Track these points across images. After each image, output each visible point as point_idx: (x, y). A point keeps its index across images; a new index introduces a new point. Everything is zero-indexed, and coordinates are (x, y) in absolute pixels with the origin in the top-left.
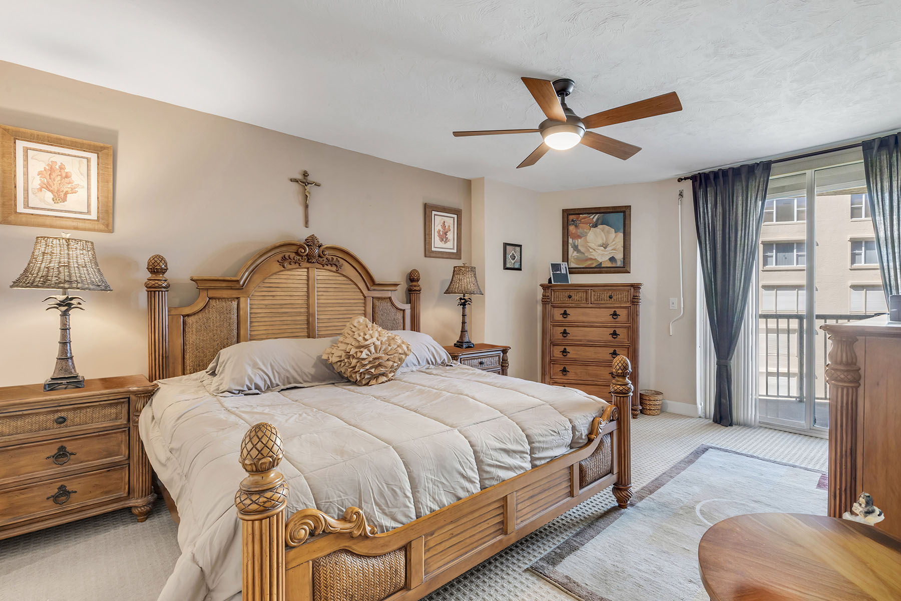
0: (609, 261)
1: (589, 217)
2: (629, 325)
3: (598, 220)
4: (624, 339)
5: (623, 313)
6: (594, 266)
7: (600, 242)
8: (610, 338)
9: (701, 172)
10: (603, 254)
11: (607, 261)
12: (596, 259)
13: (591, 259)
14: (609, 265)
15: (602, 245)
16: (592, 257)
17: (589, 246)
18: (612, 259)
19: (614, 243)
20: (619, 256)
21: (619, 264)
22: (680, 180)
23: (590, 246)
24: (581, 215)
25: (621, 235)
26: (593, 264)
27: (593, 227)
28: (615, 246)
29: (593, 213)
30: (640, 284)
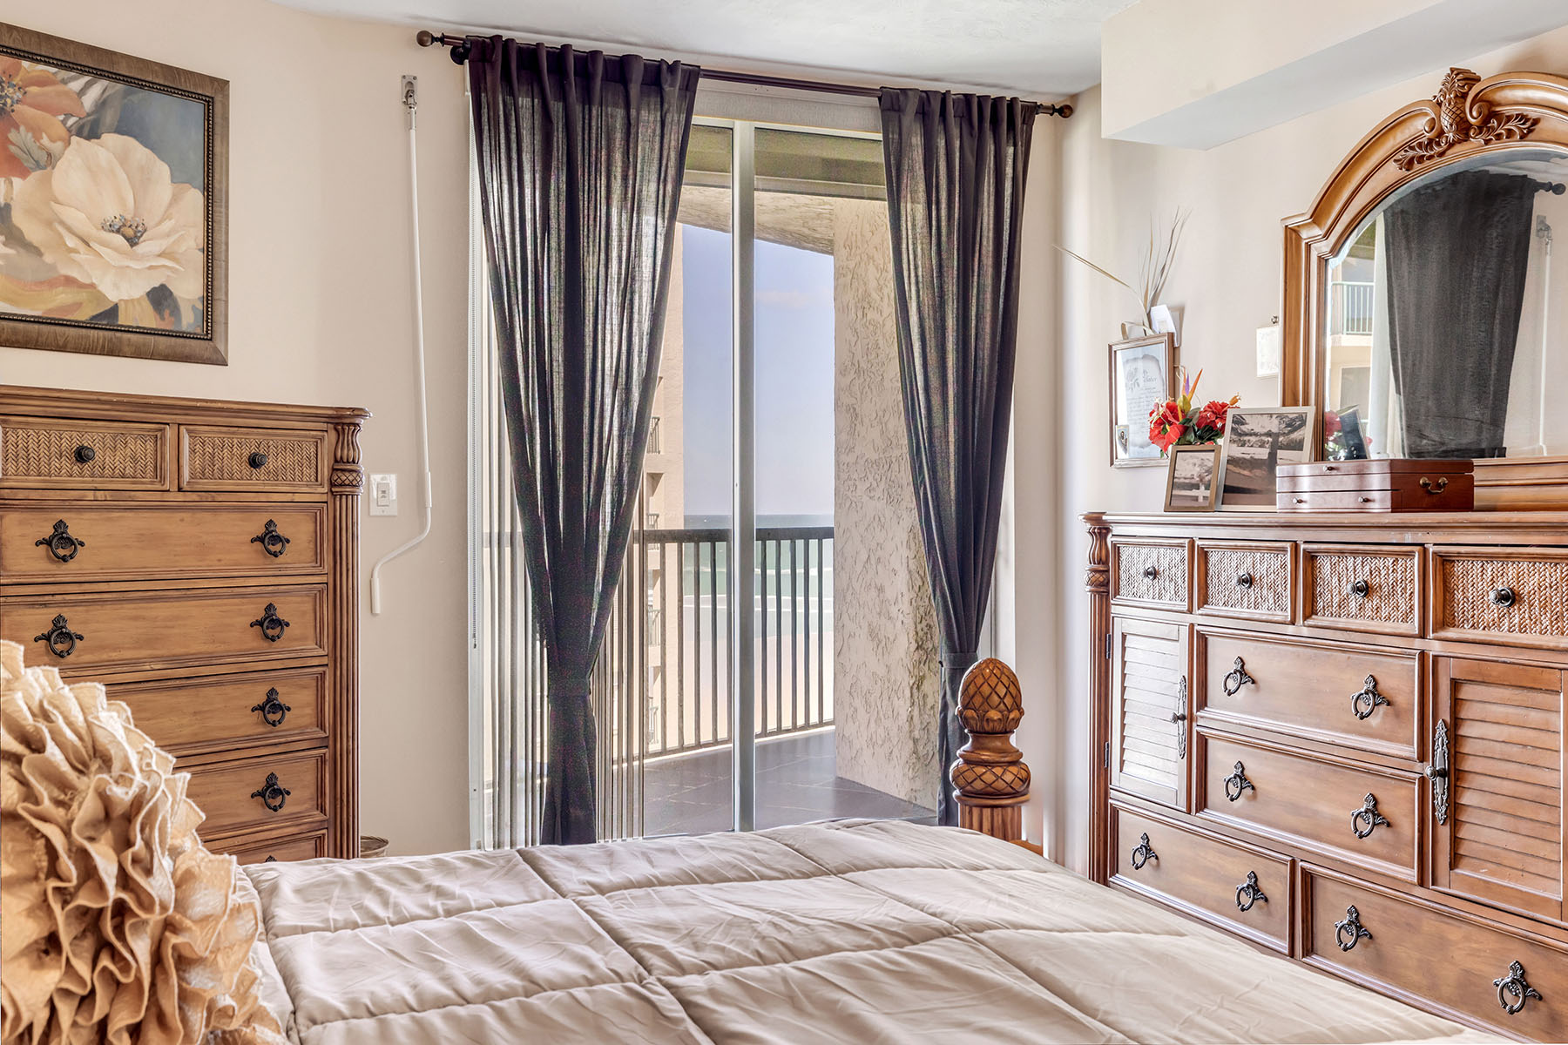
0: (147, 305)
1: (65, 82)
2: (324, 579)
3: (101, 105)
4: (303, 639)
5: (298, 530)
6: (83, 315)
7: (111, 211)
8: (252, 640)
9: (506, 35)
10: (122, 268)
11: (138, 300)
12: (92, 286)
13: (69, 281)
14: (150, 320)
15: (118, 223)
16: (74, 274)
17: (62, 223)
18: (160, 297)
19: (167, 225)
20: (188, 290)
21: (189, 320)
22: (424, 39)
23: (64, 218)
24: (25, 64)
25: (195, 198)
26: (79, 305)
27: (79, 134)
28: (172, 239)
29: (83, 70)
30: (359, 413)
